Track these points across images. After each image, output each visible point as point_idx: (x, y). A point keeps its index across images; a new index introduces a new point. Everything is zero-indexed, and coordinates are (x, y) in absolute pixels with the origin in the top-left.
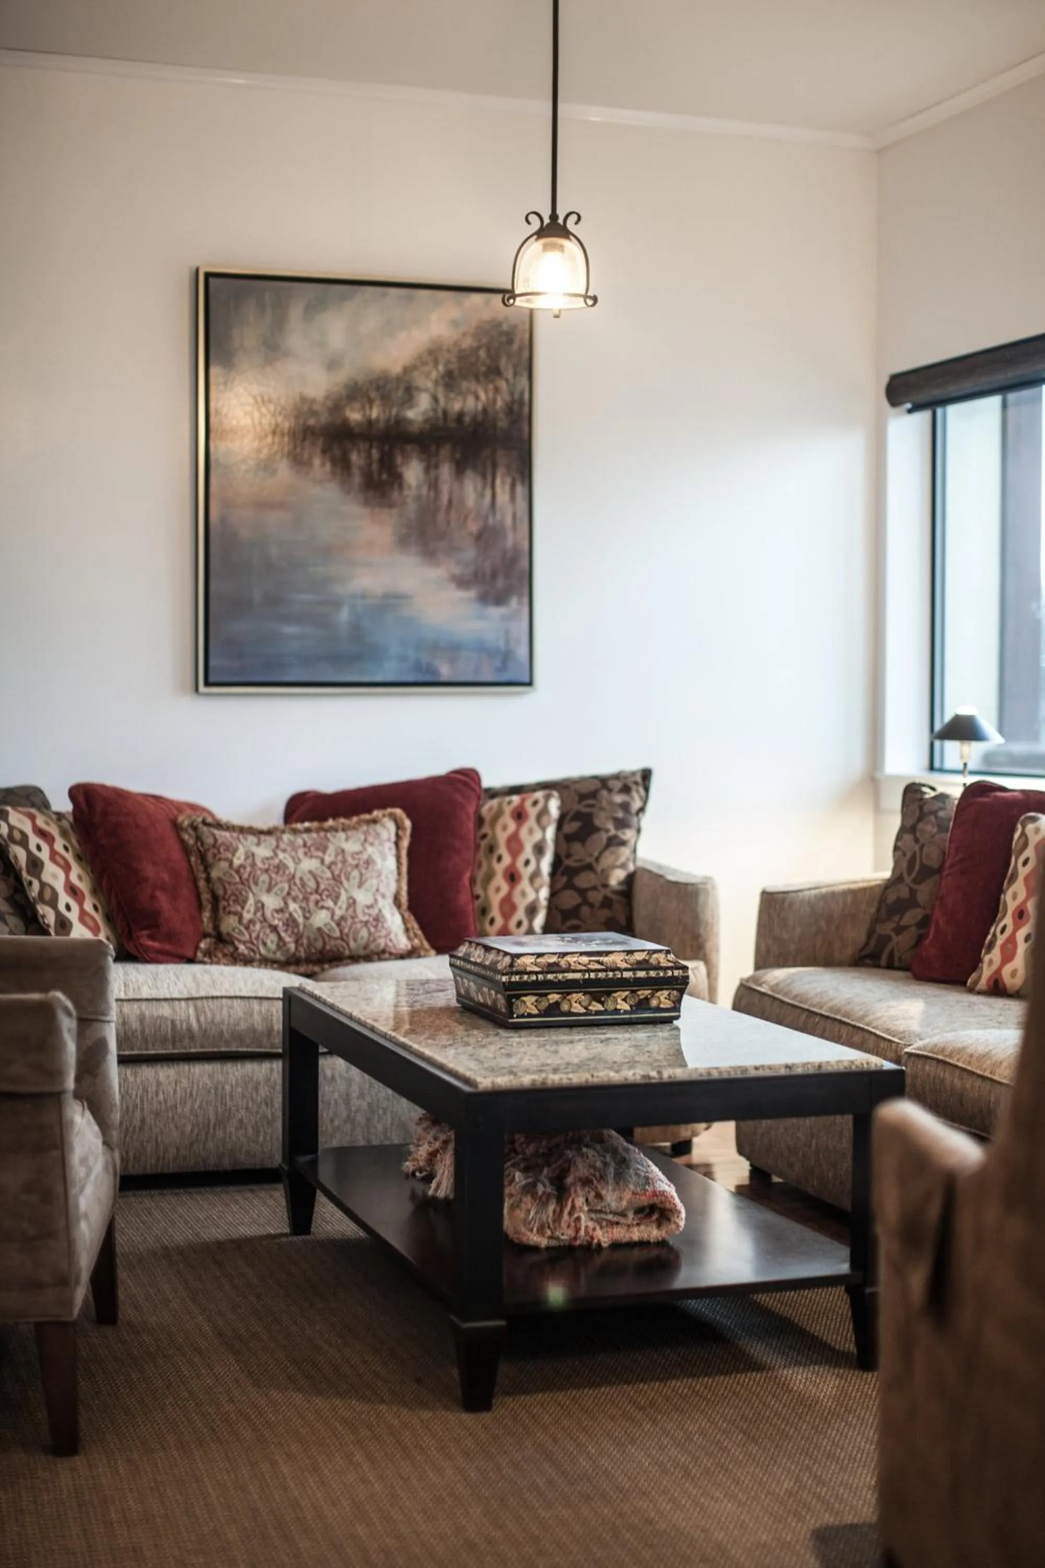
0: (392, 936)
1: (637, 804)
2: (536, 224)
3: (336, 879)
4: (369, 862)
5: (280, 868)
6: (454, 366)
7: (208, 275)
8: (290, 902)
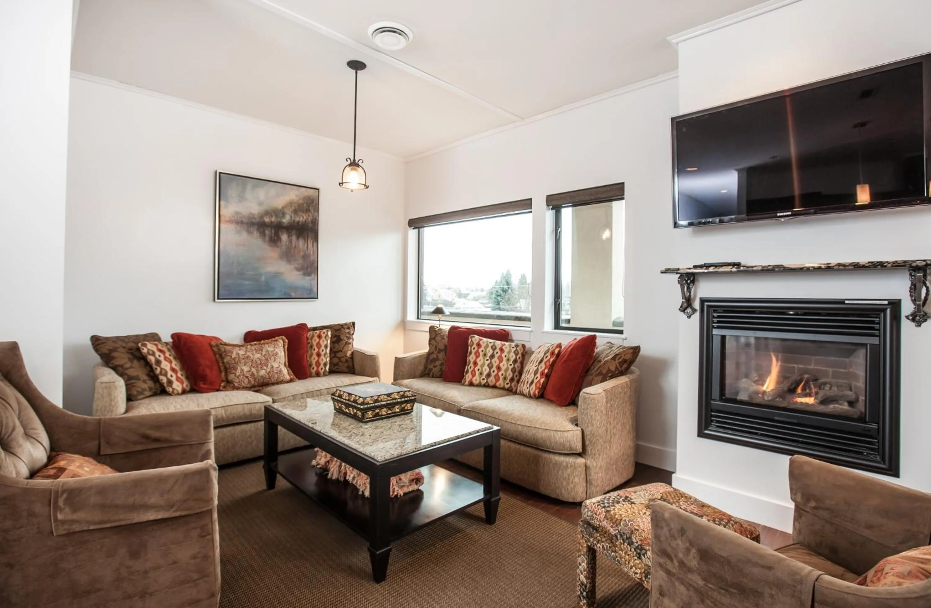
0: (285, 376)
1: (352, 332)
2: (349, 162)
3: (267, 360)
4: (276, 354)
5: (248, 357)
6: (297, 208)
7: (220, 173)
8: (252, 368)
